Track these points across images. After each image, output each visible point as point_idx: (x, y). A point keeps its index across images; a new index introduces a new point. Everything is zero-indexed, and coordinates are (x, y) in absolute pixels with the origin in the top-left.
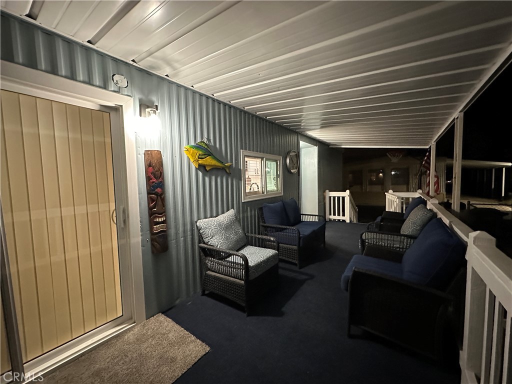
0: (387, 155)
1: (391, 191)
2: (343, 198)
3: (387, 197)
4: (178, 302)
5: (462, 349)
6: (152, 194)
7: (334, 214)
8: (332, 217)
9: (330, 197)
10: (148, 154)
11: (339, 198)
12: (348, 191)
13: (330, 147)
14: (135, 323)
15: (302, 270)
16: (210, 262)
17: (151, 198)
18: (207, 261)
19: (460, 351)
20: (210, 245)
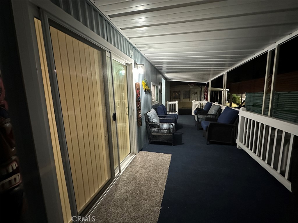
0: (188, 85)
1: (194, 100)
2: (175, 104)
3: (193, 103)
4: (142, 147)
5: (237, 139)
6: (138, 101)
7: (171, 112)
8: (170, 113)
9: (169, 104)
10: (137, 84)
11: (173, 104)
12: (177, 101)
13: (168, 80)
14: (135, 154)
15: (176, 132)
16: (152, 130)
17: (138, 103)
18: (151, 129)
19: (236, 140)
20: (154, 122)
